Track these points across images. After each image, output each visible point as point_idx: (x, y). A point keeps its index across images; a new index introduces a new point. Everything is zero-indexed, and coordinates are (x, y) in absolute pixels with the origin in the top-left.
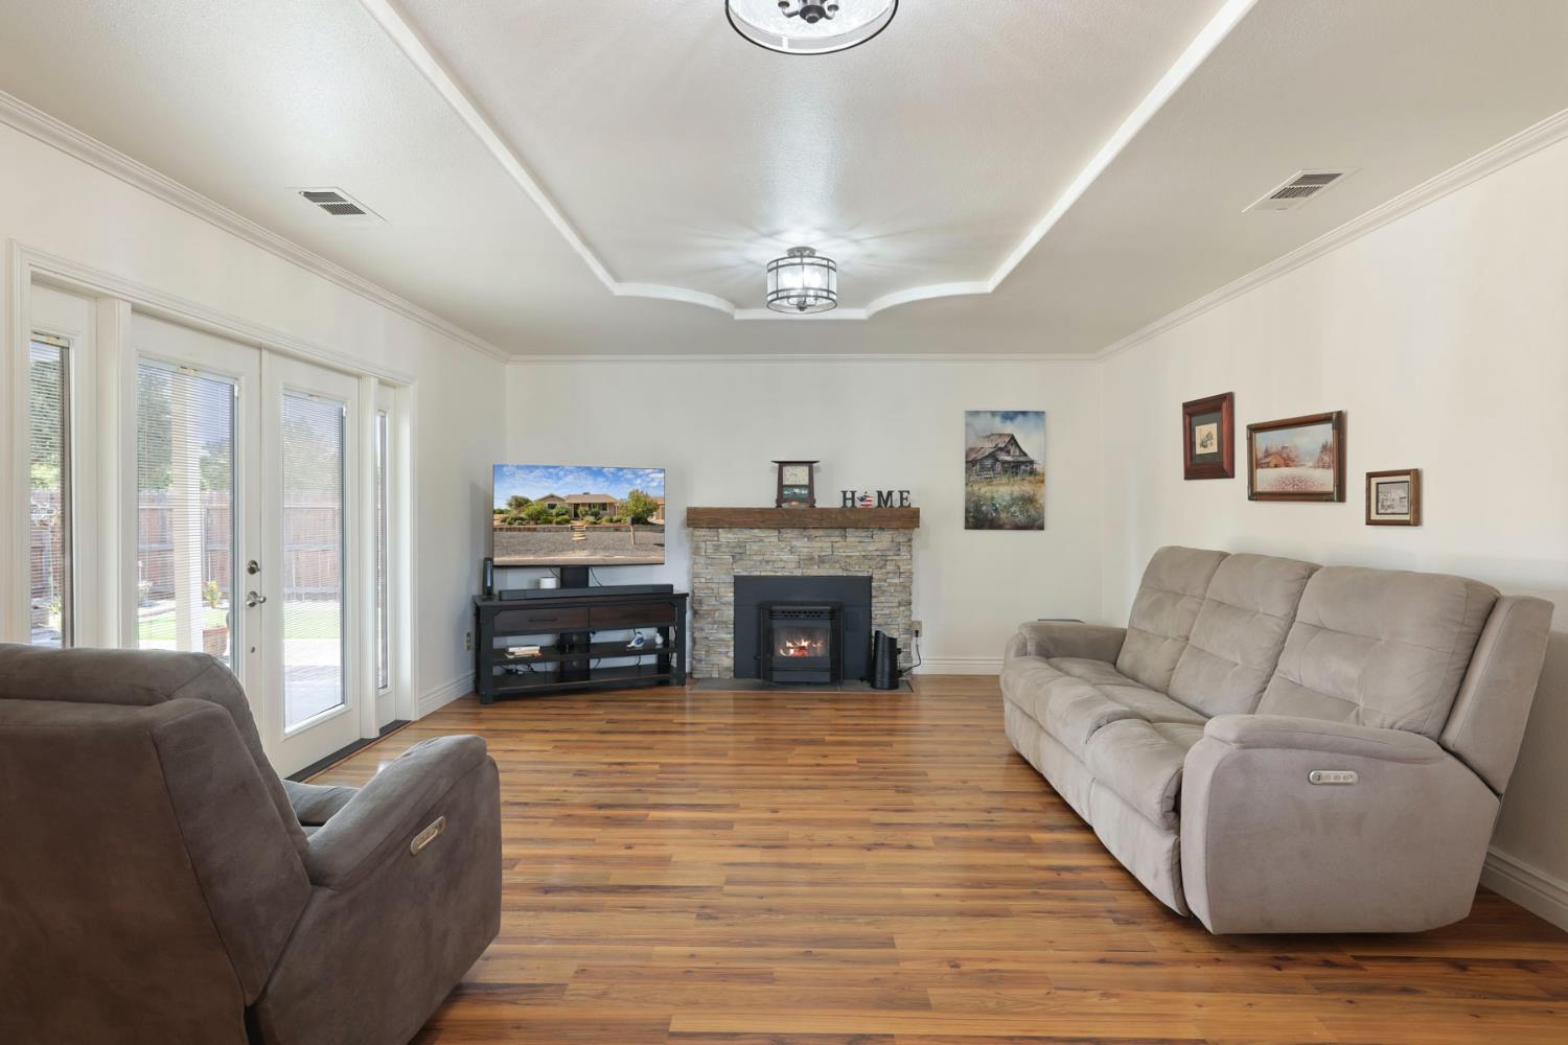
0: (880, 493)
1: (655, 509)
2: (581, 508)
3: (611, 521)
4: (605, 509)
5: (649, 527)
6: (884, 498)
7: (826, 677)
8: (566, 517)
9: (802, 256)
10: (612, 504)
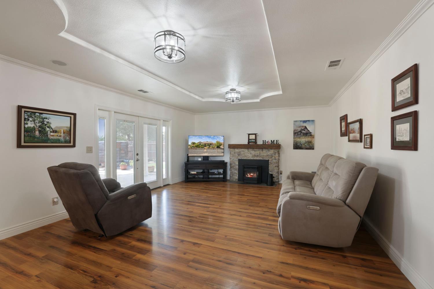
0: (272, 141)
1: (221, 145)
2: (206, 145)
3: (212, 147)
4: (211, 145)
5: (220, 149)
6: (273, 142)
7: (256, 182)
8: (203, 146)
9: (233, 91)
10: (212, 144)
